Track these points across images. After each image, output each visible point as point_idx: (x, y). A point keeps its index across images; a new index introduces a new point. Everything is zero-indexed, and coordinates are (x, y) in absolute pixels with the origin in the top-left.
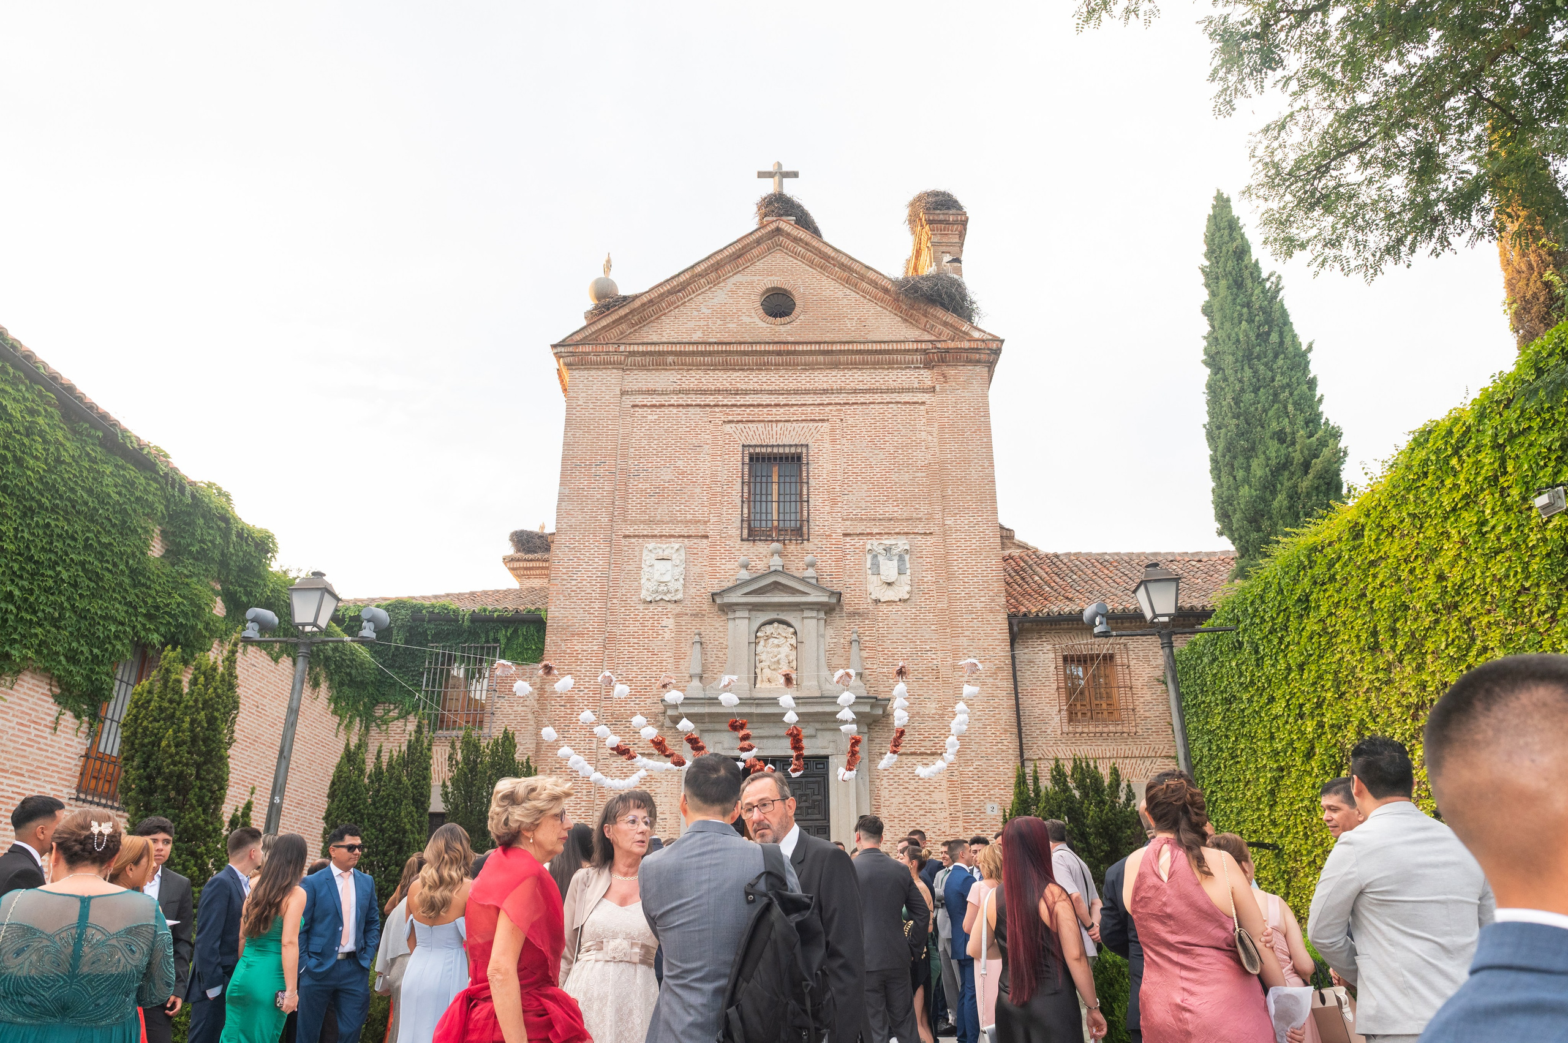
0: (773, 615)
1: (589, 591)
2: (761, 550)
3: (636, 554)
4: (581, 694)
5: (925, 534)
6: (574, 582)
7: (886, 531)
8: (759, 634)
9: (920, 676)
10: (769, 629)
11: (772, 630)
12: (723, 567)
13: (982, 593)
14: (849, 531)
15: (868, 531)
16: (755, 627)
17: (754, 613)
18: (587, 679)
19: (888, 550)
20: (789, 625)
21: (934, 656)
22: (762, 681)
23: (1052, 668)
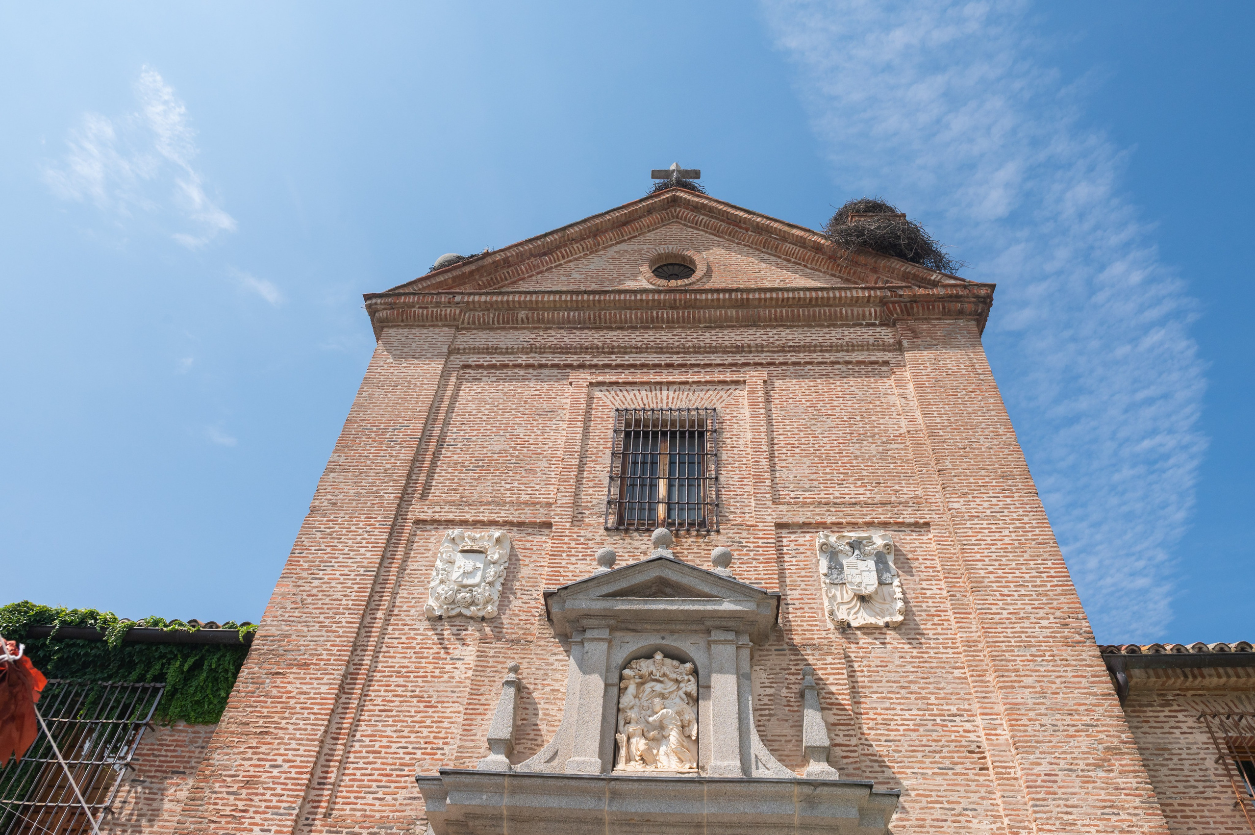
0: (654, 640)
1: (338, 596)
2: (637, 544)
3: (431, 546)
4: (275, 772)
5: (916, 524)
6: (316, 583)
7: (849, 519)
8: (627, 672)
9: (947, 763)
10: (645, 666)
11: (652, 668)
12: (571, 567)
13: (1041, 613)
14: (785, 520)
15: (818, 519)
16: (620, 656)
17: (619, 634)
18: (294, 744)
19: (854, 545)
20: (682, 659)
21: (968, 726)
22: (628, 760)
23: (1210, 763)
